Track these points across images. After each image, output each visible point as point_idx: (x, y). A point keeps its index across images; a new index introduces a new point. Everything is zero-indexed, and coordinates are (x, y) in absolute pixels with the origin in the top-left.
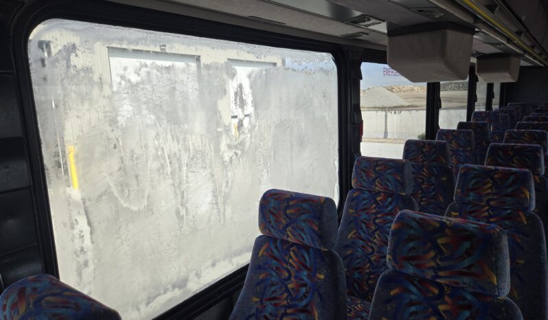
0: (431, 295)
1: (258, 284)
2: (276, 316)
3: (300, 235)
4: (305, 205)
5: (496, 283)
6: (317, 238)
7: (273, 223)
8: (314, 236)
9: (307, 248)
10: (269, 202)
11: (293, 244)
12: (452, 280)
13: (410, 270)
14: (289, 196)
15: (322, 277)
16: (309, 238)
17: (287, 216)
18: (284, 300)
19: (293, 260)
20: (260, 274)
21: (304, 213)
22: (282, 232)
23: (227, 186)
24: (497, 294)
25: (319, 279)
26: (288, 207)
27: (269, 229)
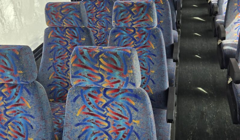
0: (131, 33)
1: (51, 52)
2: (64, 63)
3: (70, 22)
4: (71, 7)
5: (152, 21)
6: (79, 21)
7: (55, 19)
8: (78, 20)
9: (74, 28)
10: (50, 9)
11: (67, 28)
12: (138, 24)
13: (122, 25)
14: (61, 4)
15: (84, 39)
16: (75, 23)
17: (62, 14)
18: (66, 55)
19: (68, 35)
20: (51, 47)
21: (71, 11)
22: (60, 23)
23: (19, 5)
24: (153, 26)
25: (82, 40)
26: (62, 9)
27: (52, 23)
